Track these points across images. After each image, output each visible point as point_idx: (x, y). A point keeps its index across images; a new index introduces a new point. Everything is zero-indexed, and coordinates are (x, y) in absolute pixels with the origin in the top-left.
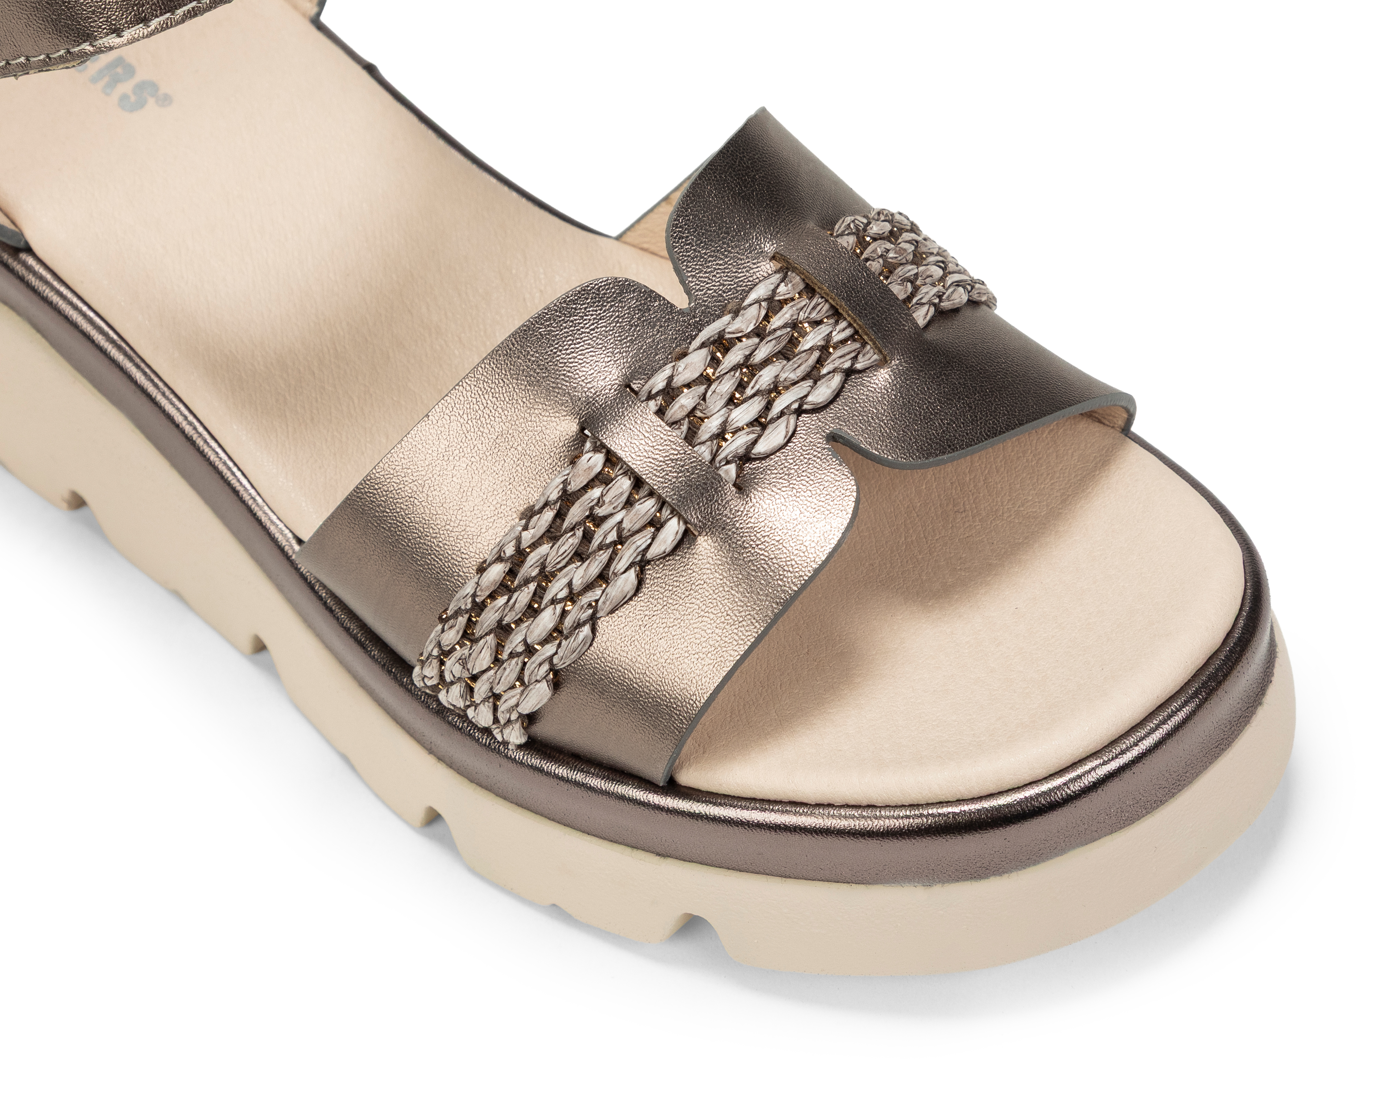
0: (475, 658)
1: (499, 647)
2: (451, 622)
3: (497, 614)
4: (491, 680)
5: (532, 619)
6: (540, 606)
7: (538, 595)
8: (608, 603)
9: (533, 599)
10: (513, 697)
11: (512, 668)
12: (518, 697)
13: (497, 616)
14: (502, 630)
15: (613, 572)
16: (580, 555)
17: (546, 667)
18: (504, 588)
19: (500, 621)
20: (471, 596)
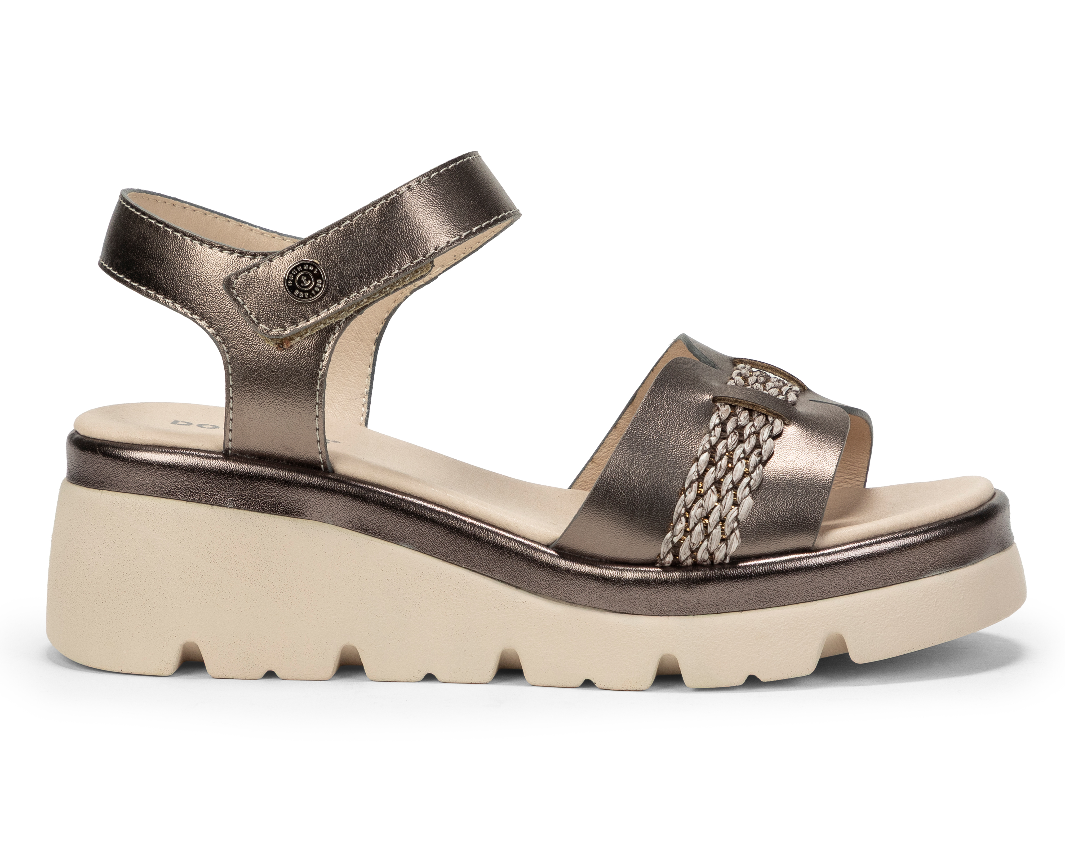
0: (708, 501)
1: (719, 491)
2: (689, 490)
3: (713, 474)
4: (720, 509)
5: (731, 472)
6: (732, 464)
7: (730, 460)
8: (767, 452)
9: (728, 462)
10: (734, 511)
11: (729, 499)
12: (737, 510)
13: (713, 476)
14: (718, 483)
15: (763, 440)
16: (741, 441)
17: (748, 489)
18: (711, 463)
19: (715, 478)
20: (697, 472)
